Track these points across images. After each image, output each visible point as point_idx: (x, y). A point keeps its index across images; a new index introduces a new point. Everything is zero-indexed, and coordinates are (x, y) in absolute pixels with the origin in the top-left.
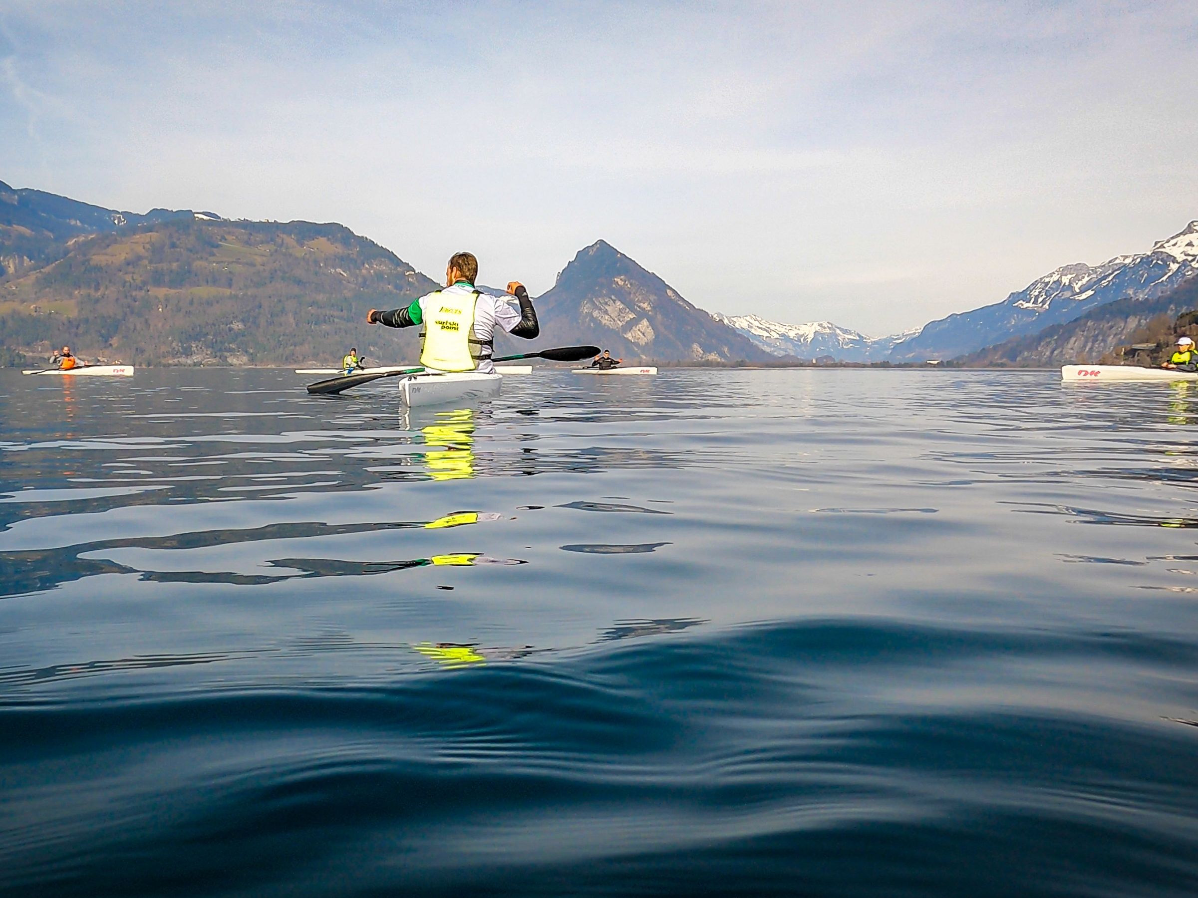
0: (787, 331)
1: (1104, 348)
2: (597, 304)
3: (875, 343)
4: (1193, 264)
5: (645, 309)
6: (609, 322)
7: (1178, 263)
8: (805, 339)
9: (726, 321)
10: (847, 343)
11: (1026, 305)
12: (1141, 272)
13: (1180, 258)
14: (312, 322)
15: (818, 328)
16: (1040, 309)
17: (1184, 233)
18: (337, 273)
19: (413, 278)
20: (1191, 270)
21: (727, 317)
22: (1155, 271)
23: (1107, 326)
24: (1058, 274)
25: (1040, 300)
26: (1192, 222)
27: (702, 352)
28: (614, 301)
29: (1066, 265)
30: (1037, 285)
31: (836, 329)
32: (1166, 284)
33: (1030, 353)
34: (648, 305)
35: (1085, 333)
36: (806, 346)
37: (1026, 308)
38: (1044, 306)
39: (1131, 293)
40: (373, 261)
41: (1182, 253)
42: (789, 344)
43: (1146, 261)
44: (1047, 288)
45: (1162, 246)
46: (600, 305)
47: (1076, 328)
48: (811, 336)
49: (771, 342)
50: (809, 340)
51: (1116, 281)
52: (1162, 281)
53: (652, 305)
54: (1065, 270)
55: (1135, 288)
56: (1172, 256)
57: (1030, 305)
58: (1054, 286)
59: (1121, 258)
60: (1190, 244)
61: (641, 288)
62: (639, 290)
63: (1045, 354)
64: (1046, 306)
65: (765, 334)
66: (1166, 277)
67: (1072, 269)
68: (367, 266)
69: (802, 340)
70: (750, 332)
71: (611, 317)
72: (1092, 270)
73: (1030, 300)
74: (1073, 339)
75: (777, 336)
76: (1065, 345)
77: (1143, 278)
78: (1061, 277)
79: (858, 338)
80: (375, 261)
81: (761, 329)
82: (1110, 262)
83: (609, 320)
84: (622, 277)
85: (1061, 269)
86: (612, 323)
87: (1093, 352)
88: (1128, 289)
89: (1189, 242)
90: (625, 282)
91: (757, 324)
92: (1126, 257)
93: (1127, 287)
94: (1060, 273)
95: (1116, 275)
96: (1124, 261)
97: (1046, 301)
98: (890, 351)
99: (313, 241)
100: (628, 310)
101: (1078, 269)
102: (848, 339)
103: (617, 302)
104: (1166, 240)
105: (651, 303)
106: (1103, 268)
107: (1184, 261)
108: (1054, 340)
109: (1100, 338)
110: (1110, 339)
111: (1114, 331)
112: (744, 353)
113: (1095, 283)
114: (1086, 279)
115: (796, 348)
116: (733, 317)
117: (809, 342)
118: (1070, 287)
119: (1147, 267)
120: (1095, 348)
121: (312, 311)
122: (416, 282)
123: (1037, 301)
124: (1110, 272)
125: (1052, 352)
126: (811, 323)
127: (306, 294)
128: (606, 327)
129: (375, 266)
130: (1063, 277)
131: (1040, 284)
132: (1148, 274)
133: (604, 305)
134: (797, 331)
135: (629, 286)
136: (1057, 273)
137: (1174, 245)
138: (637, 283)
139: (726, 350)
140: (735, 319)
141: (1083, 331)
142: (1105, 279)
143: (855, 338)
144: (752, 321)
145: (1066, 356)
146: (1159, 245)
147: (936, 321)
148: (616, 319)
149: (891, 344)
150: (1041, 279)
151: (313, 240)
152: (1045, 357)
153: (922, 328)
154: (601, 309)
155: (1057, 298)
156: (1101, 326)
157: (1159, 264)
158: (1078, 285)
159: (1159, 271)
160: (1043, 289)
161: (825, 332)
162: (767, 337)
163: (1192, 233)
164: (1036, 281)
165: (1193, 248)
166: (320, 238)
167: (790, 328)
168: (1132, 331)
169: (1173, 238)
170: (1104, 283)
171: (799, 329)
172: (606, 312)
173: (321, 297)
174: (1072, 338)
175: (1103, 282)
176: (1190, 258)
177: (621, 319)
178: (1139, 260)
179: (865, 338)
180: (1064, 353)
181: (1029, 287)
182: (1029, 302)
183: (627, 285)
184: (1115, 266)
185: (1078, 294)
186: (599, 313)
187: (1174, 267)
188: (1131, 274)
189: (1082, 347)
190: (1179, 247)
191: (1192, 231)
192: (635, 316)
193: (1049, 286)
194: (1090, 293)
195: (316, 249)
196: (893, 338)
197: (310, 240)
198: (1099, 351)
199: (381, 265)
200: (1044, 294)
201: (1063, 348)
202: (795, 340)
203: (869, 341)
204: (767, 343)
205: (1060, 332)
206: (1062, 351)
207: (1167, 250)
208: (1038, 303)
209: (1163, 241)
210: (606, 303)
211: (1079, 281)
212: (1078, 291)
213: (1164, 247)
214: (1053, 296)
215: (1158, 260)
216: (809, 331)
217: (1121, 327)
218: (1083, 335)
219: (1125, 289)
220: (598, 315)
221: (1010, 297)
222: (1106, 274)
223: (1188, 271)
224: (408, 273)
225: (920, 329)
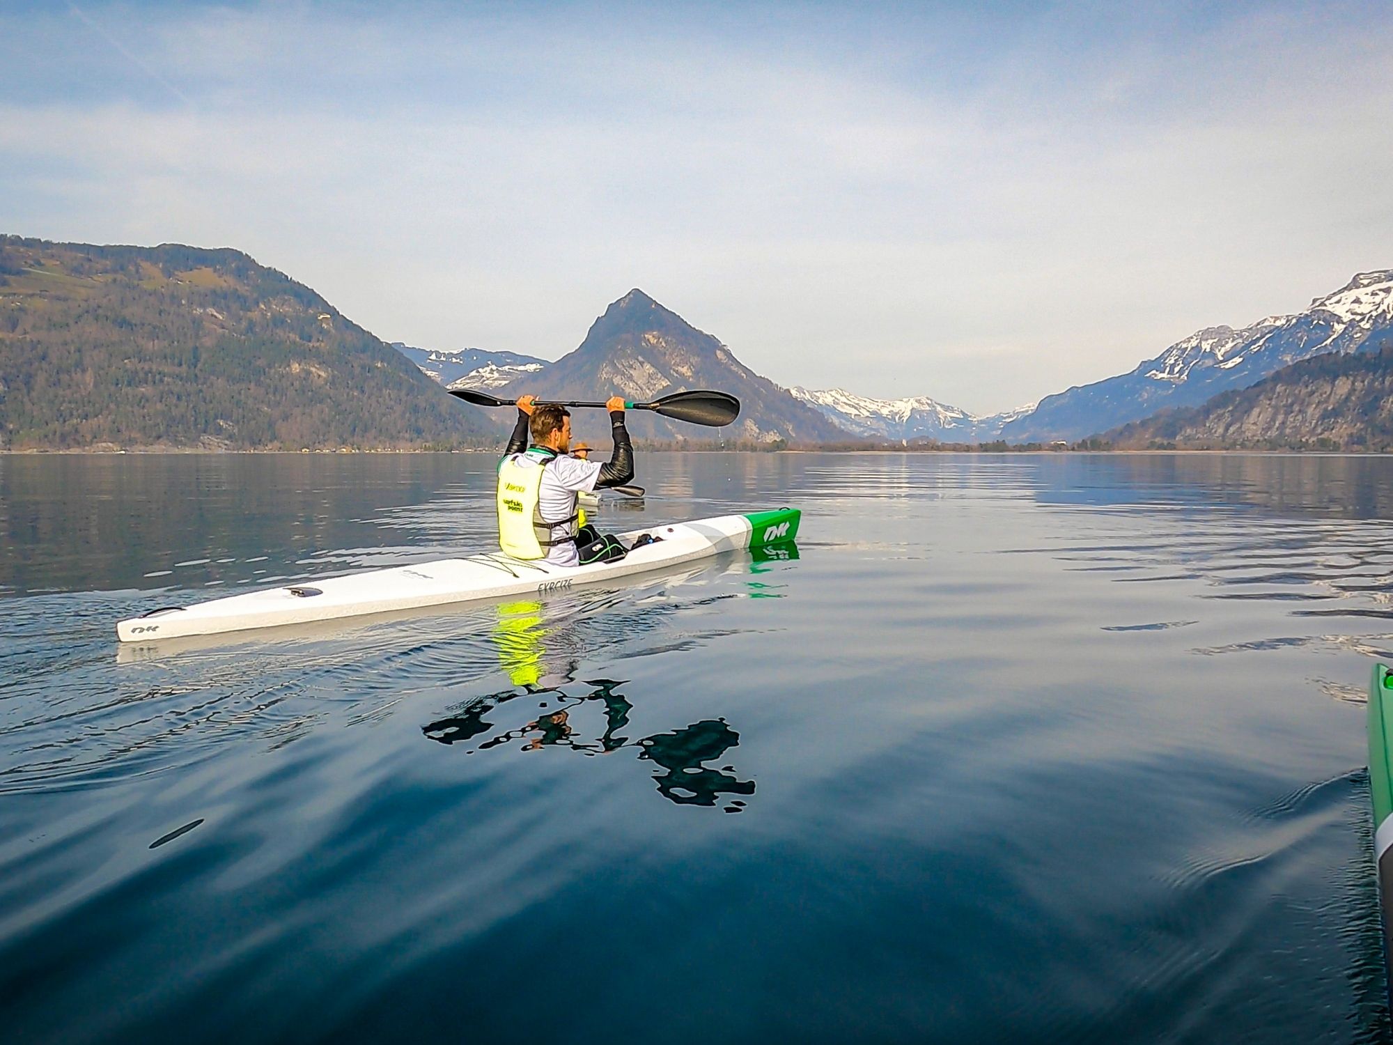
0: (879, 408)
1: (1304, 421)
2: (620, 367)
3: (982, 422)
4: (1362, 324)
5: (684, 374)
6: (634, 392)
7: (1343, 323)
8: (900, 418)
9: (794, 392)
10: (950, 421)
11: (1160, 376)
12: (1299, 335)
13: (1347, 317)
14: (124, 382)
15: (916, 405)
16: (1177, 380)
17: (1349, 288)
18: (208, 314)
19: (328, 324)
20: (1360, 332)
21: (808, 391)
22: (1317, 333)
23: (1304, 391)
24: (1197, 339)
25: (1177, 369)
26: (1358, 275)
27: (758, 431)
28: (642, 364)
29: (1206, 328)
30: (1172, 352)
31: (936, 405)
32: (1330, 348)
33: (1195, 430)
34: (688, 369)
35: (1273, 402)
36: (901, 425)
37: (1161, 378)
38: (1182, 377)
39: (1288, 359)
40: (271, 299)
41: (1347, 312)
42: (882, 423)
43: (1303, 321)
44: (1184, 356)
45: (1323, 304)
46: (623, 369)
47: (1258, 396)
48: (908, 414)
49: (860, 421)
50: (905, 419)
51: (1269, 346)
52: (1326, 345)
53: (693, 370)
54: (1206, 334)
55: (1293, 353)
56: (1336, 315)
57: (1165, 375)
58: (1192, 353)
59: (1270, 319)
60: (1357, 301)
61: (680, 347)
62: (677, 350)
63: (1216, 432)
64: (1184, 377)
65: (854, 412)
66: (1330, 340)
67: (1214, 333)
68: (263, 306)
69: (897, 418)
70: (836, 409)
71: (637, 384)
72: (1237, 334)
73: (1165, 369)
74: (1256, 411)
75: (868, 414)
76: (1245, 418)
77: (1302, 341)
78: (1200, 342)
79: (962, 417)
80: (274, 300)
81: (849, 405)
82: (1258, 324)
83: (635, 388)
84: (655, 333)
85: (1200, 333)
86: (638, 392)
87: (1286, 428)
88: (1284, 355)
89: (1355, 298)
90: (659, 339)
91: (843, 399)
92: (1277, 318)
93: (1283, 352)
94: (1199, 337)
95: (1267, 339)
96: (1274, 322)
97: (1184, 371)
98: (999, 432)
99: (191, 272)
100: (660, 375)
101: (1221, 333)
102: (951, 417)
103: (645, 364)
104: (1326, 296)
105: (692, 367)
106: (1250, 331)
107: (1351, 321)
108: (1229, 411)
109: (1296, 408)
110: (1310, 410)
111: (1315, 398)
112: (816, 432)
113: (1243, 349)
114: (1230, 345)
115: (891, 428)
116: (816, 392)
117: (904, 421)
118: (1212, 354)
119: (1307, 329)
120: (1288, 423)
121: (128, 366)
122: (331, 329)
123: (1174, 371)
124: (1258, 336)
125: (1227, 429)
126: (907, 399)
127: (130, 340)
128: (631, 397)
129: (274, 307)
130: (1203, 343)
131: (1175, 350)
132: (1308, 337)
133: (628, 369)
134: (891, 408)
135: (663, 344)
136: (1195, 338)
137: (1338, 302)
138: (674, 341)
139: (790, 428)
140: (818, 394)
141: (1270, 399)
142: (1255, 344)
143: (958, 416)
144: (838, 396)
145: (1247, 433)
146: (1317, 304)
147: (1053, 395)
148: (644, 388)
149: (1000, 423)
150: (1177, 344)
151: (191, 270)
152: (1217, 435)
153: (1036, 405)
154: (623, 374)
155: (1197, 367)
156: (1297, 392)
157: (1321, 325)
158: (1221, 351)
159: (1321, 333)
160: (1180, 357)
161: (923, 409)
162: (855, 415)
163: (1358, 287)
164: (1171, 347)
165: (1361, 306)
166: (203, 267)
167: (883, 404)
168: (1343, 397)
169: (1335, 294)
170: (1255, 348)
171: (893, 406)
172: (631, 378)
173: (151, 346)
174: (1255, 409)
175: (1252, 347)
176: (1358, 318)
177: (651, 388)
178: (1294, 321)
179: (971, 416)
180: (1243, 429)
181: (1163, 354)
182: (1164, 372)
183: (661, 343)
184: (1264, 329)
185: (1222, 362)
186: (622, 379)
187: (1339, 328)
188: (1289, 336)
189: (1270, 422)
190: (1344, 304)
191: (1358, 284)
192: (669, 383)
193: (1186, 353)
194: (1238, 360)
195: (187, 282)
196: (1002, 417)
197: (186, 271)
198: (1295, 427)
199: (283, 305)
200: (1181, 362)
201: (1242, 424)
202: (889, 419)
203: (975, 419)
204: (857, 422)
205: (1236, 401)
206: (1241, 427)
207: (1329, 308)
208: (1175, 372)
209: (1323, 298)
210: (631, 367)
211: (1222, 347)
212: (1221, 358)
213: (1326, 305)
214: (1191, 365)
215: (1319, 320)
216: (904, 408)
217: (1326, 393)
218: (1269, 404)
219: (1281, 356)
220: (620, 383)
221: (1140, 365)
222: (1254, 338)
223: (1356, 333)
224: (322, 317)
225: (1034, 406)
